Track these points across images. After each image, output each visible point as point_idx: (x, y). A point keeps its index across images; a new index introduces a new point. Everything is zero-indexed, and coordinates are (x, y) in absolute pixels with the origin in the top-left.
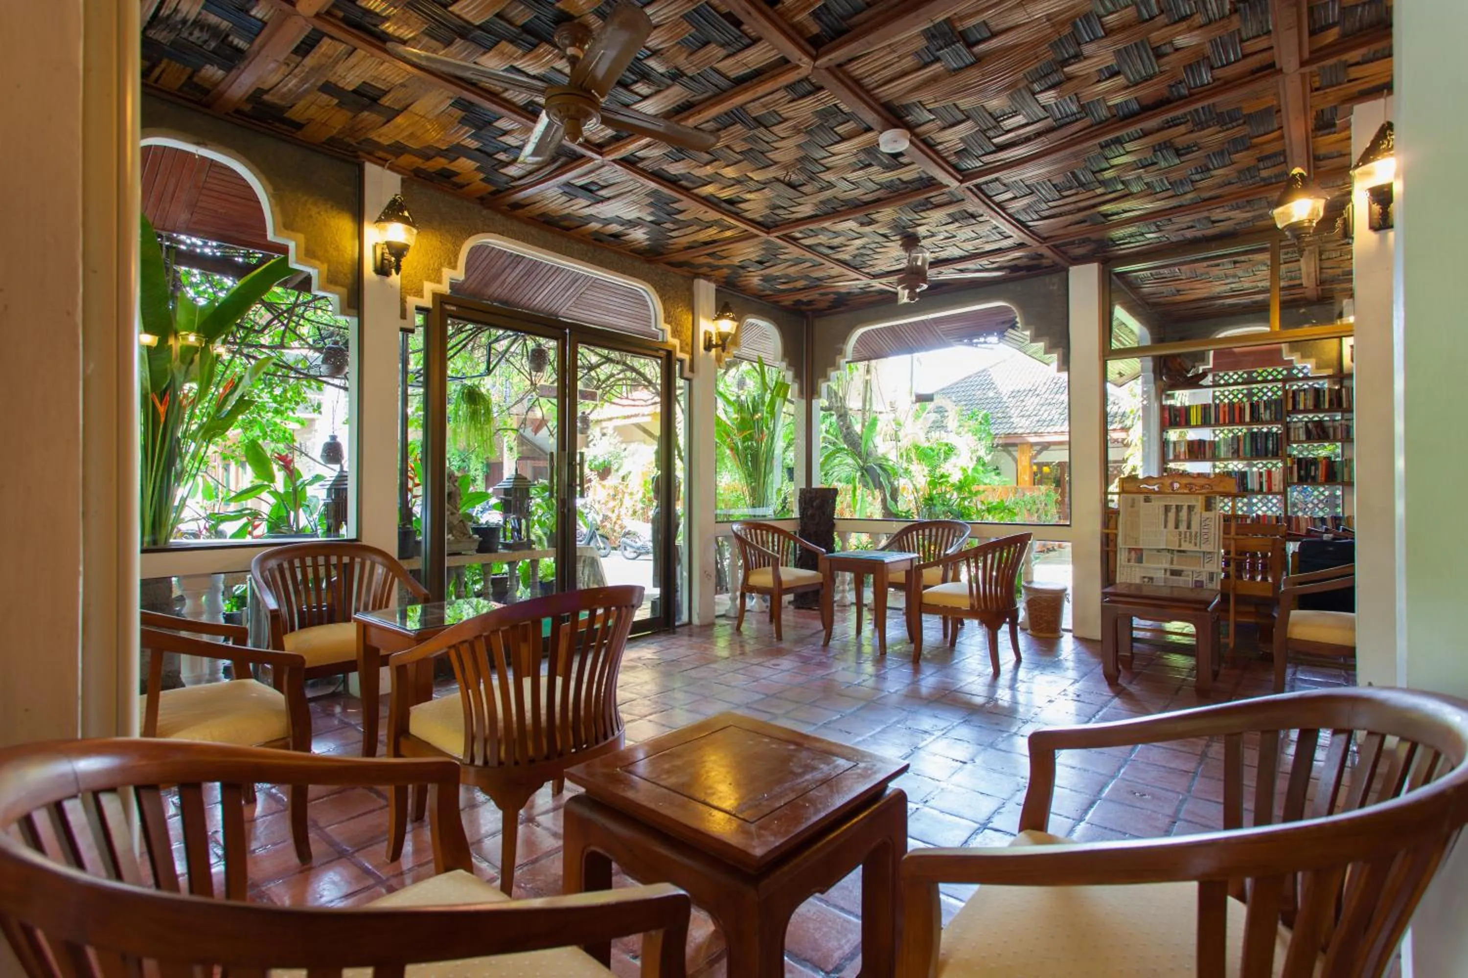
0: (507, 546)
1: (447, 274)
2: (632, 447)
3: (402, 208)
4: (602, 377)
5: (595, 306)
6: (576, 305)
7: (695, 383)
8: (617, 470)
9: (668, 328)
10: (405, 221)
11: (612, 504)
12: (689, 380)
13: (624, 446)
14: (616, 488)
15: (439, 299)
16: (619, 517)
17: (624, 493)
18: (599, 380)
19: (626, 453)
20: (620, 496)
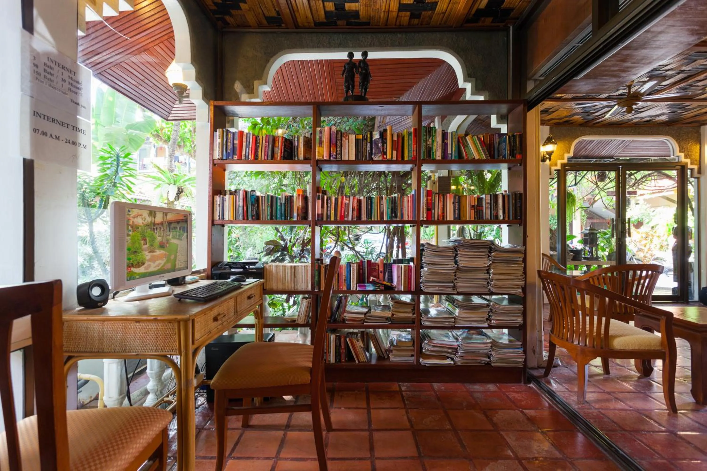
0: (585, 258)
1: (566, 156)
2: (659, 209)
3: (552, 139)
4: (638, 179)
5: (634, 149)
6: (623, 151)
7: (702, 179)
8: (648, 223)
9: (682, 155)
10: (553, 143)
11: (644, 242)
12: (698, 178)
13: (653, 209)
14: (647, 233)
15: (563, 165)
16: (649, 249)
17: (653, 236)
18: (636, 179)
19: (654, 213)
20: (650, 237)
